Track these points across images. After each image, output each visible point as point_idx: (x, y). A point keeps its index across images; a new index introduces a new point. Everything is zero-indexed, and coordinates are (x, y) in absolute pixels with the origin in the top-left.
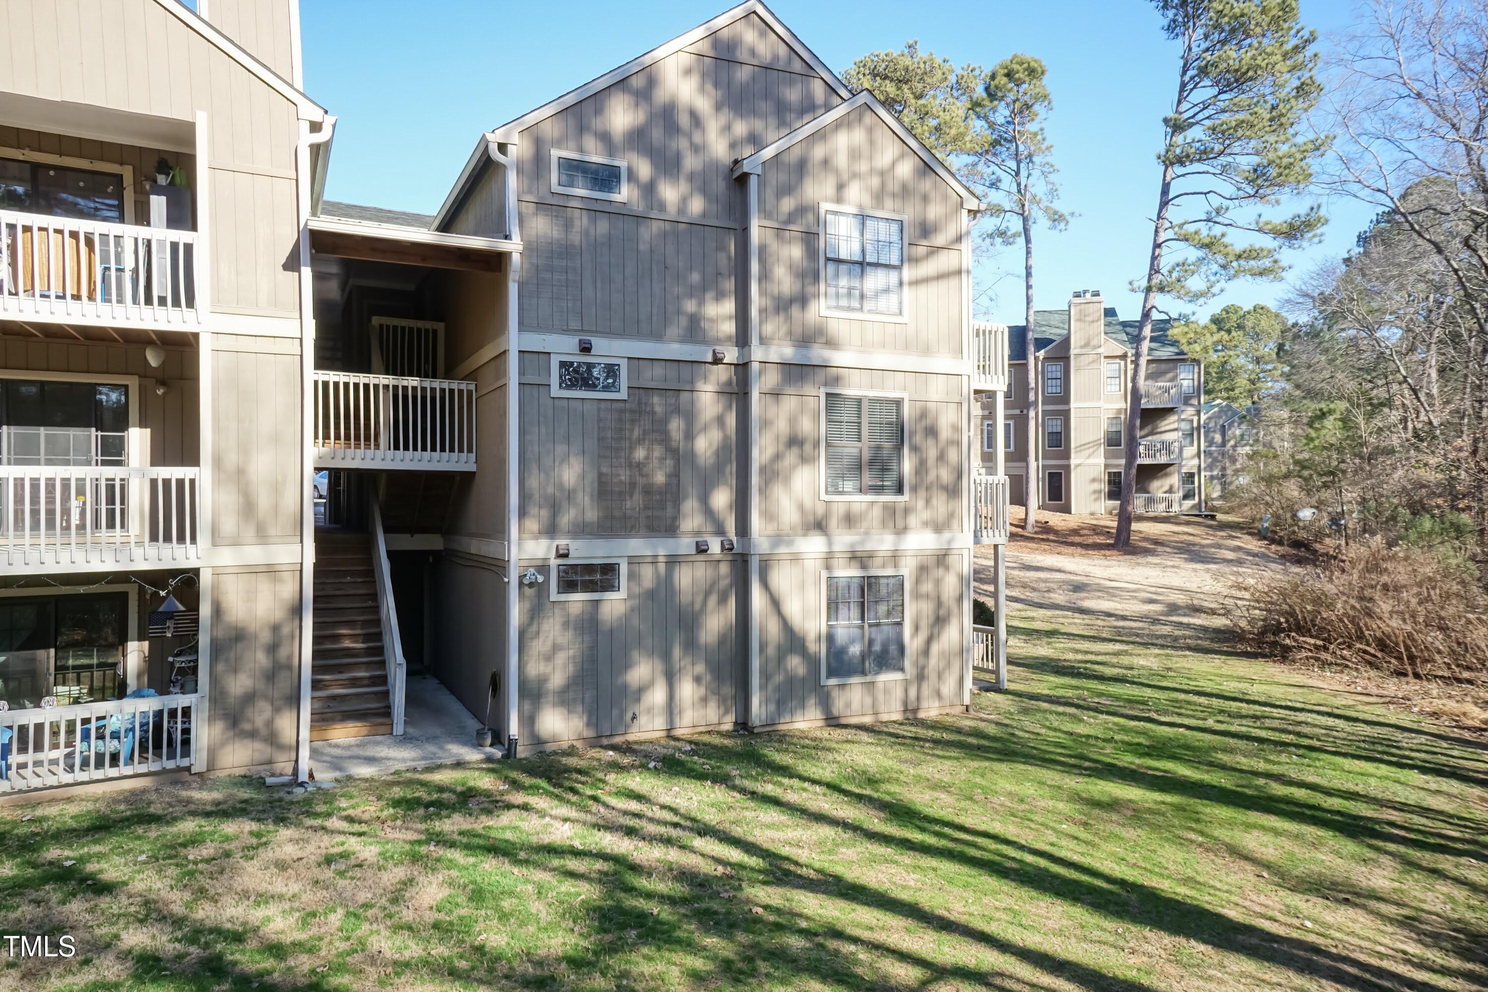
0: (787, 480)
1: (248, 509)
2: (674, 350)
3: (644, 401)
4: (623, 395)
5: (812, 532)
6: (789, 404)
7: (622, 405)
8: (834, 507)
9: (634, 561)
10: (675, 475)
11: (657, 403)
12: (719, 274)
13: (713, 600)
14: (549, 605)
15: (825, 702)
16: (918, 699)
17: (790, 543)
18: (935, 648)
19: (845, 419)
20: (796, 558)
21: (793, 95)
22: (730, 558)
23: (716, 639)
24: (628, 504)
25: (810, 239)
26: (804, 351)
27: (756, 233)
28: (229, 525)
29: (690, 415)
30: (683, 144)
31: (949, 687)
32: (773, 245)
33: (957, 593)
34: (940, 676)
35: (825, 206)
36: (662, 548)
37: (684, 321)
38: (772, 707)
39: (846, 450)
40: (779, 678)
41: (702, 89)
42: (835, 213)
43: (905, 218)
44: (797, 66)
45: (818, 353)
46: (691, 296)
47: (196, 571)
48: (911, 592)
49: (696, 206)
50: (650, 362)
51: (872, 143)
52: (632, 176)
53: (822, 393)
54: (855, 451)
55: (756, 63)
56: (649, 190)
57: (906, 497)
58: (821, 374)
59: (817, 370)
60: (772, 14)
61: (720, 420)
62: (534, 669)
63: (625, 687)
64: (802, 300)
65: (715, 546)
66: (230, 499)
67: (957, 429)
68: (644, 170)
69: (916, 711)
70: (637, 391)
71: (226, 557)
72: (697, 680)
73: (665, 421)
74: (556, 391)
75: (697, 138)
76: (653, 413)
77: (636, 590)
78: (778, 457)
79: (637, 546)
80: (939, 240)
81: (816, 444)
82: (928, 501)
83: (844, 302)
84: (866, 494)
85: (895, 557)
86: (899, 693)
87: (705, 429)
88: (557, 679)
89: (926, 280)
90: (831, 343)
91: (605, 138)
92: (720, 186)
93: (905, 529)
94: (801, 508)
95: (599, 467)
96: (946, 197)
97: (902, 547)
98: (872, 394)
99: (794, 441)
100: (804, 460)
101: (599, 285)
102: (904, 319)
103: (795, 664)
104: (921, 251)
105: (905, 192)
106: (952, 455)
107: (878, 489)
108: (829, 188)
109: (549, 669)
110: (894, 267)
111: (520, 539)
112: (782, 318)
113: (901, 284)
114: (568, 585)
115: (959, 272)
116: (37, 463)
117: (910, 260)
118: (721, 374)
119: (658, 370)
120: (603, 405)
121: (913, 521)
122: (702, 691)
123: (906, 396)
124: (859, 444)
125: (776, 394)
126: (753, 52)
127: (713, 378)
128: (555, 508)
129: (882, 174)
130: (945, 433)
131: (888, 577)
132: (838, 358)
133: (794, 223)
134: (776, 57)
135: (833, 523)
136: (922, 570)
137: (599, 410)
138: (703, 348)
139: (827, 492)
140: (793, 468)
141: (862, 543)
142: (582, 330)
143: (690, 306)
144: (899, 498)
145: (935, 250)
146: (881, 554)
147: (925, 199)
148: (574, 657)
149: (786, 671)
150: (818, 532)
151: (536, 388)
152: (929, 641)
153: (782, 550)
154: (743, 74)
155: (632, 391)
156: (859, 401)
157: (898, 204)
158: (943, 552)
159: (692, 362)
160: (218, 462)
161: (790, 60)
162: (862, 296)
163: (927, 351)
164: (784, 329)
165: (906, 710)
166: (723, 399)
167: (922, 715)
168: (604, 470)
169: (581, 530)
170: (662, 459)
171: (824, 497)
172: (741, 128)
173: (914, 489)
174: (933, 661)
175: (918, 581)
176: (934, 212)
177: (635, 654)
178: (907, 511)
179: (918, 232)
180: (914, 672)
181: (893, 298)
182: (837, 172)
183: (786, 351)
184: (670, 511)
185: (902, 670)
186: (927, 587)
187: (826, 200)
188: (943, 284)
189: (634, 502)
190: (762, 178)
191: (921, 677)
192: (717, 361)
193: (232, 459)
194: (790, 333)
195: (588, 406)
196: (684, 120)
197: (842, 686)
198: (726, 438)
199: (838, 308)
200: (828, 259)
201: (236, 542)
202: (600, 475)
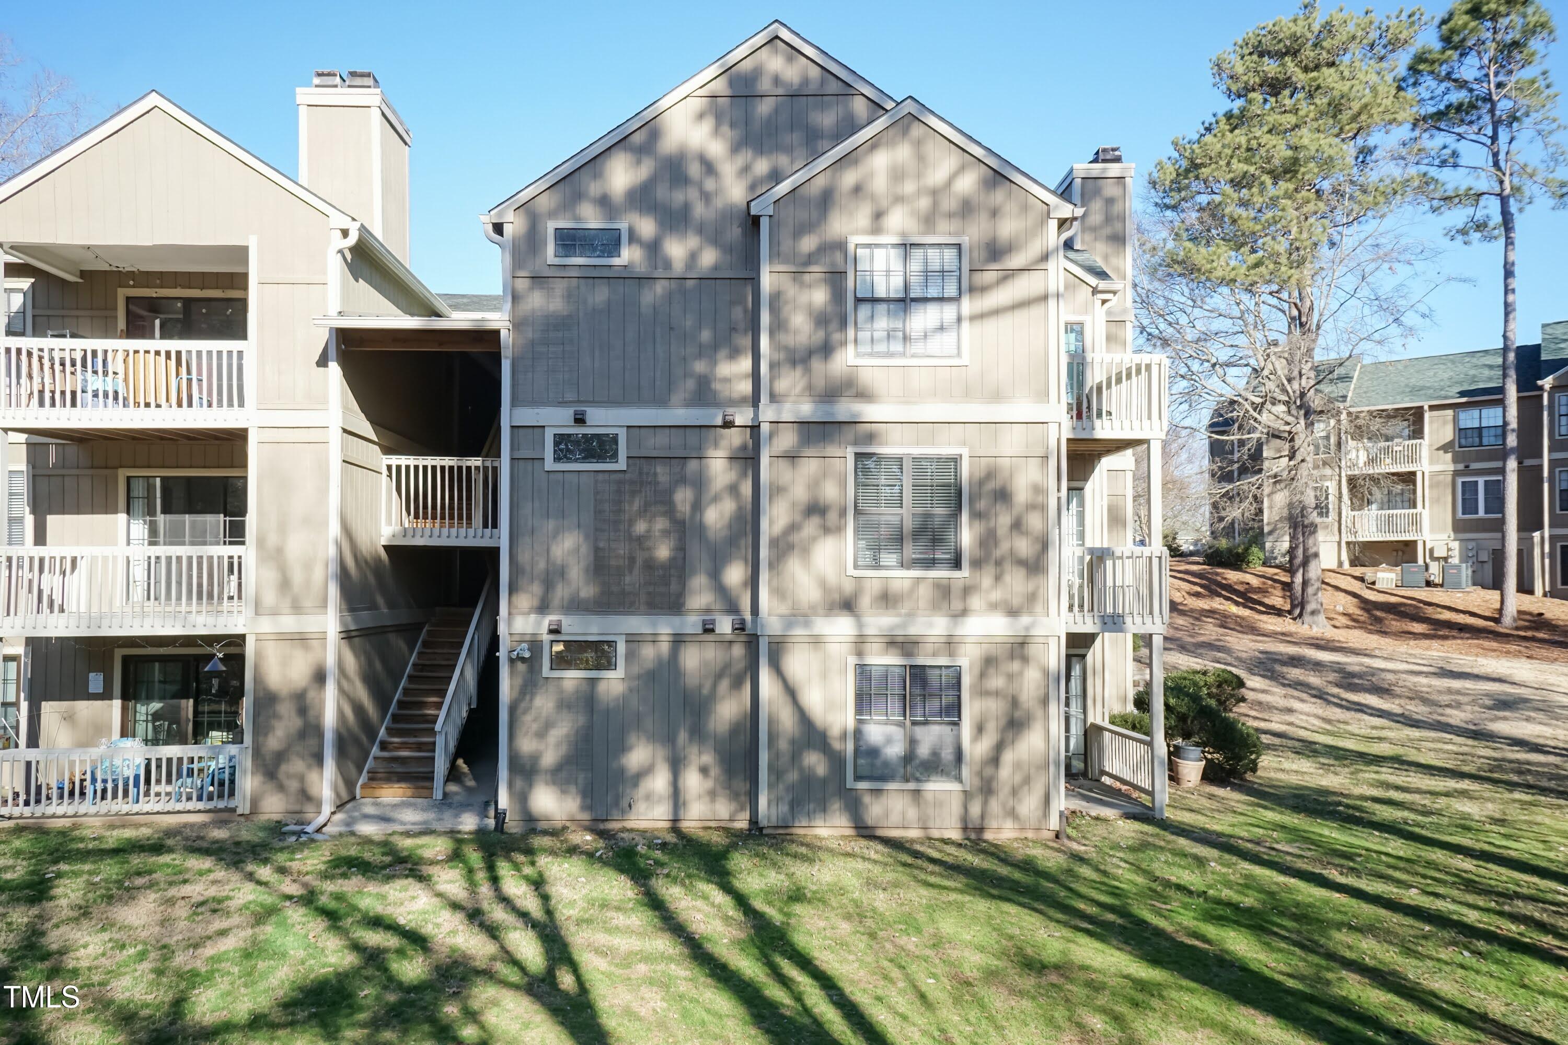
0: (806, 552)
1: (285, 584)
2: (679, 415)
3: (645, 470)
4: (622, 465)
5: (836, 611)
6: (809, 467)
7: (621, 476)
8: (867, 584)
9: (633, 640)
10: (681, 548)
11: (662, 473)
12: (733, 329)
13: (724, 684)
14: (541, 682)
15: (854, 807)
16: (983, 817)
17: (807, 624)
18: (1008, 757)
19: (883, 482)
20: (817, 641)
21: (827, 119)
22: (743, 638)
23: (727, 727)
24: (628, 579)
25: (836, 278)
26: (826, 407)
27: (767, 280)
28: (270, 598)
29: (700, 483)
30: (692, 194)
31: (1029, 805)
32: (791, 290)
33: (1042, 692)
34: (1014, 792)
35: (853, 240)
36: (665, 627)
37: (691, 384)
38: (784, 808)
39: (883, 518)
40: (793, 776)
41: (716, 131)
42: (869, 246)
43: (965, 240)
44: (833, 87)
45: (844, 409)
46: (700, 356)
47: (243, 637)
48: (972, 687)
49: (709, 258)
50: (652, 430)
51: (921, 158)
52: (633, 238)
53: (850, 452)
54: (895, 520)
55: (780, 91)
56: (653, 248)
57: (965, 572)
58: (849, 433)
59: (845, 427)
60: (797, 35)
61: (733, 489)
62: (527, 745)
63: (622, 771)
64: (826, 350)
65: (725, 626)
66: (271, 575)
67: (1038, 490)
68: (647, 227)
69: (981, 830)
70: (638, 461)
71: (266, 625)
72: (704, 770)
73: (670, 492)
74: (550, 464)
75: (710, 185)
76: (657, 483)
77: (636, 670)
78: (793, 528)
79: (637, 624)
80: (1016, 261)
81: (843, 513)
82: (998, 578)
83: (881, 347)
84: (908, 568)
85: (950, 644)
86: (955, 807)
87: (716, 499)
88: (549, 758)
89: (996, 312)
90: (864, 395)
91: (604, 202)
92: (735, 233)
93: (964, 612)
94: (823, 584)
95: (596, 540)
96: (1025, 208)
97: (959, 631)
98: (917, 451)
99: (815, 509)
100: (826, 530)
101: (597, 353)
102: (965, 360)
103: (815, 762)
104: (989, 277)
105: (966, 209)
106: (1034, 521)
107: (930, 563)
108: (862, 216)
109: (542, 747)
110: (950, 299)
111: (510, 614)
112: (799, 371)
113: (959, 320)
114: (560, 662)
115: (1045, 298)
116: (183, 544)
117: (972, 290)
118: (735, 438)
119: (661, 439)
120: (600, 477)
121: (975, 602)
122: (709, 784)
123: (965, 452)
124: (898, 511)
125: (792, 457)
126: (777, 80)
127: (724, 443)
128: (548, 584)
129: (935, 193)
130: (1022, 495)
131: (940, 667)
132: (870, 412)
133: (816, 263)
134: (806, 81)
135: (865, 602)
136: (989, 663)
137: (596, 482)
138: (712, 411)
139: (856, 567)
140: (814, 539)
141: (904, 625)
142: (579, 401)
143: (700, 367)
144: (956, 574)
145: (1009, 275)
146: (932, 639)
147: (994, 213)
148: (567, 736)
149: (801, 769)
150: (845, 612)
151: (530, 463)
152: (999, 747)
153: (798, 631)
154: (764, 108)
155: (631, 461)
156: (900, 460)
157: (955, 225)
158: (1020, 640)
159: (700, 427)
160: (261, 542)
161: (823, 82)
162: (906, 338)
163: (997, 396)
164: (801, 384)
165: (965, 829)
166: (737, 465)
167: (988, 836)
168: (601, 545)
169: (575, 606)
170: (666, 533)
171: (851, 571)
172: (762, 166)
173: (977, 564)
174: (1005, 773)
175: (983, 675)
176: (1007, 228)
177: (632, 738)
178: (967, 591)
179: (983, 254)
180: (977, 782)
181: (949, 339)
182: (873, 198)
183: (806, 409)
184: (674, 587)
185: (959, 779)
186: (997, 682)
187: (857, 232)
188: (1021, 316)
189: (633, 579)
190: (775, 219)
191: (987, 788)
192: (728, 424)
193: (272, 540)
194: (810, 387)
195: (584, 477)
196: (694, 170)
197: (877, 792)
198: (740, 509)
199: (871, 355)
200: (859, 301)
201: (275, 613)
202: (597, 550)
